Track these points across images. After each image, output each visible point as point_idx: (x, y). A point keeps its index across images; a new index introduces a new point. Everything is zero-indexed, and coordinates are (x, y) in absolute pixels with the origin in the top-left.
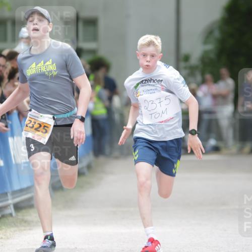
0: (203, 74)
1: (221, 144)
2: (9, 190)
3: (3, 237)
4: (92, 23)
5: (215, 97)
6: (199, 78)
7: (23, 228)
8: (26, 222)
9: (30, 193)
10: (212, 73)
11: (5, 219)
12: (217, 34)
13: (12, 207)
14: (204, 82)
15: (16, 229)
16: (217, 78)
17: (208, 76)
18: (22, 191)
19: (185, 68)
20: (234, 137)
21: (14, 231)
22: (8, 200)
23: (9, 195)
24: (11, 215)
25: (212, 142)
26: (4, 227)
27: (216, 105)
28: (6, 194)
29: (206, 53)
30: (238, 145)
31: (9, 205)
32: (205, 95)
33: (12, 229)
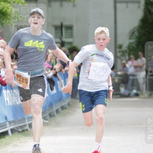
0: (129, 55)
1: (139, 92)
2: (26, 117)
3: (23, 142)
4: (70, 28)
5: (136, 67)
6: (127, 57)
10: (134, 54)
11: (24, 132)
12: (136, 34)
13: (28, 125)
15: (30, 137)
16: (137, 58)
17: (132, 56)
19: (120, 52)
21: (29, 138)
22: (26, 122)
23: (26, 119)
24: (27, 130)
25: (135, 91)
26: (23, 137)
28: (25, 119)
29: (130, 43)
31: (26, 125)
32: (130, 66)
33: (28, 138)
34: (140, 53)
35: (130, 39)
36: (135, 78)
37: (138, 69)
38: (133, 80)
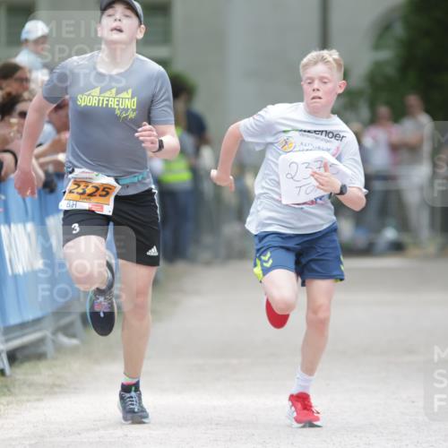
0: (373, 106)
1: (406, 239)
5: (395, 148)
6: (365, 112)
7: (25, 398)
8: (31, 385)
9: (40, 330)
10: (389, 104)
12: (399, 30)
14: (374, 120)
16: (399, 114)
17: (383, 110)
18: (23, 327)
20: (432, 225)
25: (390, 234)
27: (397, 163)
29: (378, 65)
30: (439, 240)
34: (413, 100)
35: (377, 46)
36: (390, 186)
37: (405, 155)
38: (387, 193)
